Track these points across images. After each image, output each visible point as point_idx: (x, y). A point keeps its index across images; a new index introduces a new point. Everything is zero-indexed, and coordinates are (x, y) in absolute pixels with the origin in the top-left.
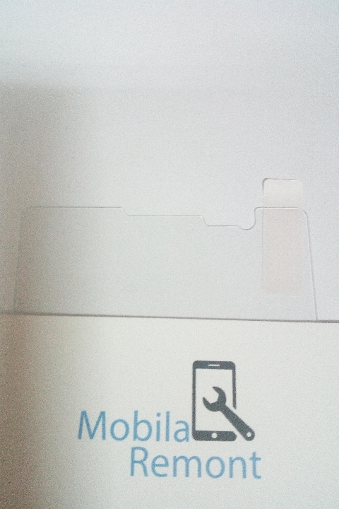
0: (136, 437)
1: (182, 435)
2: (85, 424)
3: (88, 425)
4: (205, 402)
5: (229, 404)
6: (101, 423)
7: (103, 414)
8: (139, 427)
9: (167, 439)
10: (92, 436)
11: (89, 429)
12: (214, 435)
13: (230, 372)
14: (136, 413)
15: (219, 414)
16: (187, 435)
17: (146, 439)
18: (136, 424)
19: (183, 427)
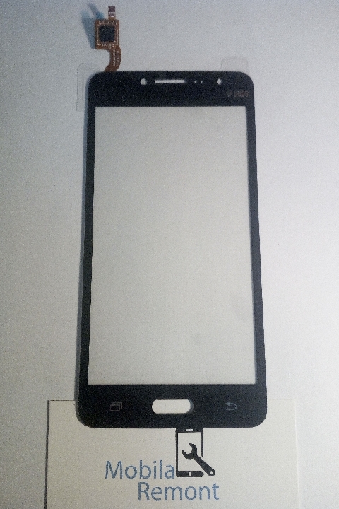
0: (141, 476)
1: (169, 474)
2: (109, 469)
3: (111, 470)
4: (184, 452)
5: (199, 454)
6: (119, 468)
7: (120, 462)
8: (143, 470)
9: (161, 477)
10: (114, 476)
11: (112, 472)
12: (190, 474)
13: (199, 434)
14: (141, 461)
15: (193, 461)
16: (173, 475)
17: (148, 477)
18: (141, 468)
19: (170, 469)
